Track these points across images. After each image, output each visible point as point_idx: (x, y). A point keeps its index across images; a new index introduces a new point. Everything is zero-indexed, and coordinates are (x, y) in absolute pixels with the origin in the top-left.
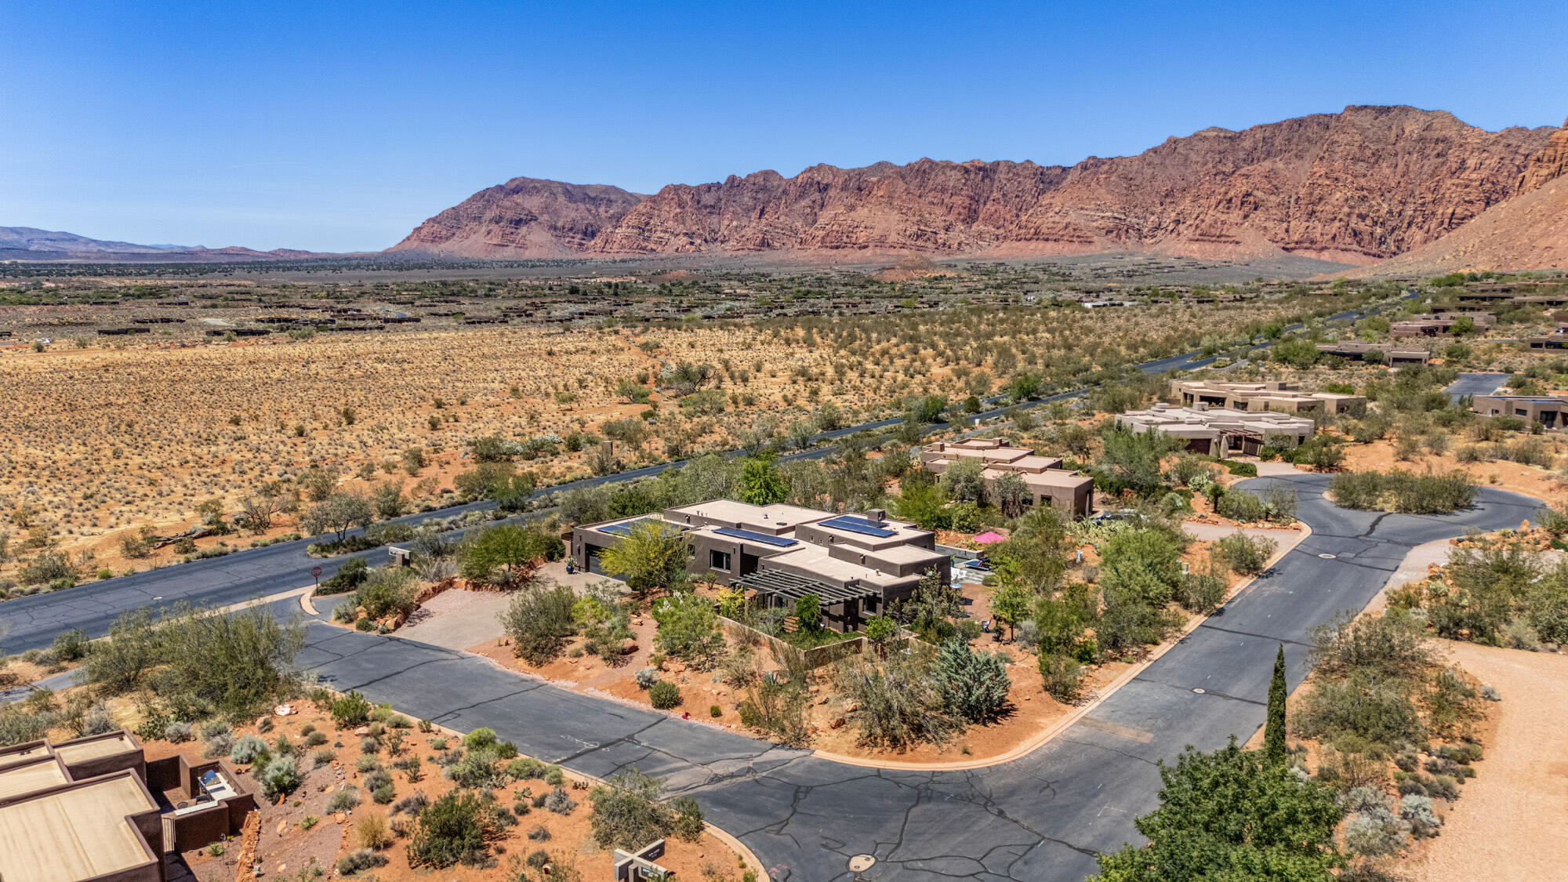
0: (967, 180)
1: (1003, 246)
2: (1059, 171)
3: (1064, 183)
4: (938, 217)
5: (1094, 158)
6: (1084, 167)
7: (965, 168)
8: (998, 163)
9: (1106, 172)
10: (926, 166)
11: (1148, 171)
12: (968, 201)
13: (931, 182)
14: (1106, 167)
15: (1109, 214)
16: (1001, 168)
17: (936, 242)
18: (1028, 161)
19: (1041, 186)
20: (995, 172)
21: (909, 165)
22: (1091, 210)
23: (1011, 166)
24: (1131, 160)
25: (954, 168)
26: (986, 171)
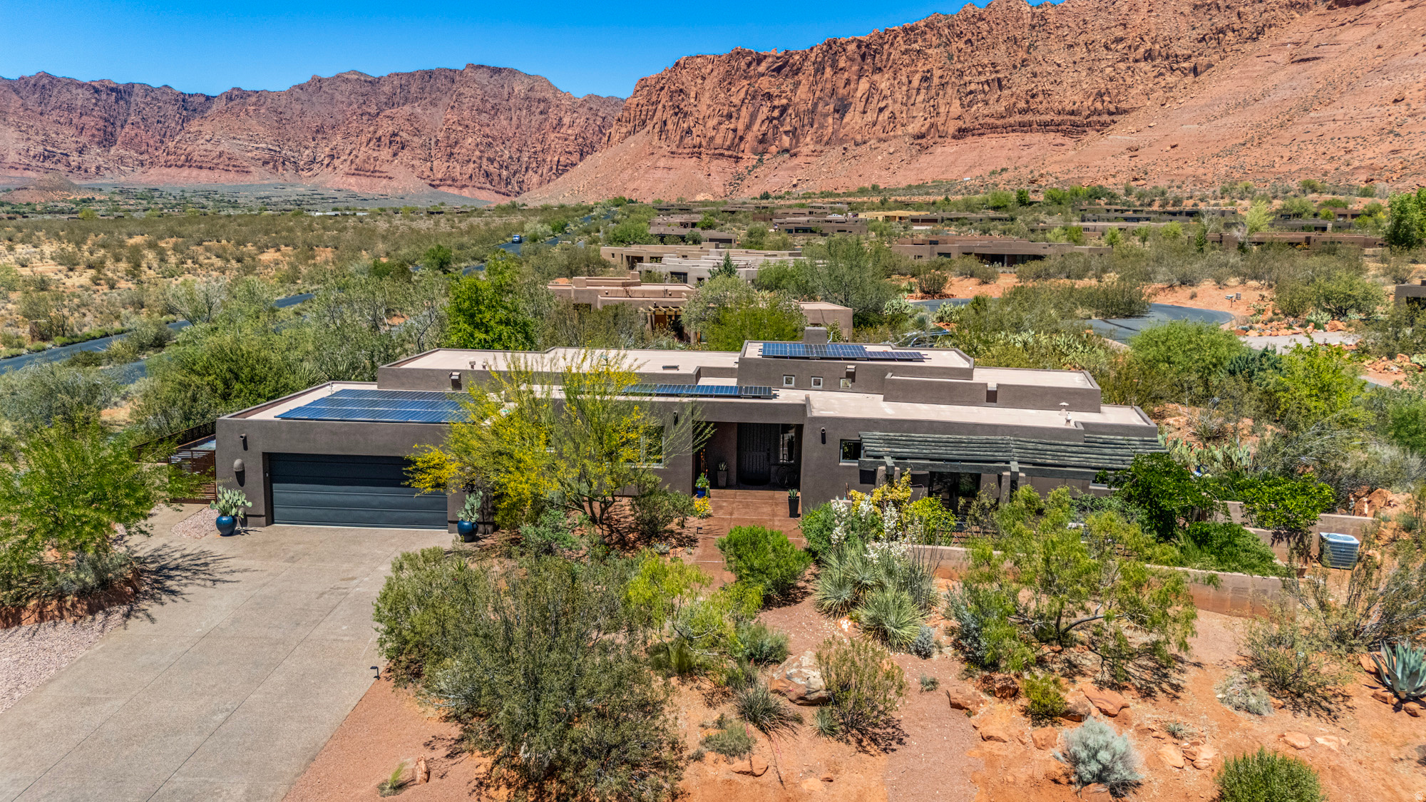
0: (98, 100)
1: (152, 171)
2: (203, 99)
3: (209, 112)
4: (67, 139)
5: (239, 89)
6: (229, 98)
7: (94, 87)
8: (133, 85)
9: (255, 104)
10: (45, 81)
11: (297, 107)
12: (101, 123)
13: (53, 100)
14: (254, 99)
15: (264, 145)
16: (136, 90)
17: (69, 165)
18: (166, 86)
19: (184, 113)
20: (130, 94)
21: (22, 78)
22: (244, 140)
23: (148, 90)
24: (279, 94)
25: (81, 85)
26: (122, 93)
